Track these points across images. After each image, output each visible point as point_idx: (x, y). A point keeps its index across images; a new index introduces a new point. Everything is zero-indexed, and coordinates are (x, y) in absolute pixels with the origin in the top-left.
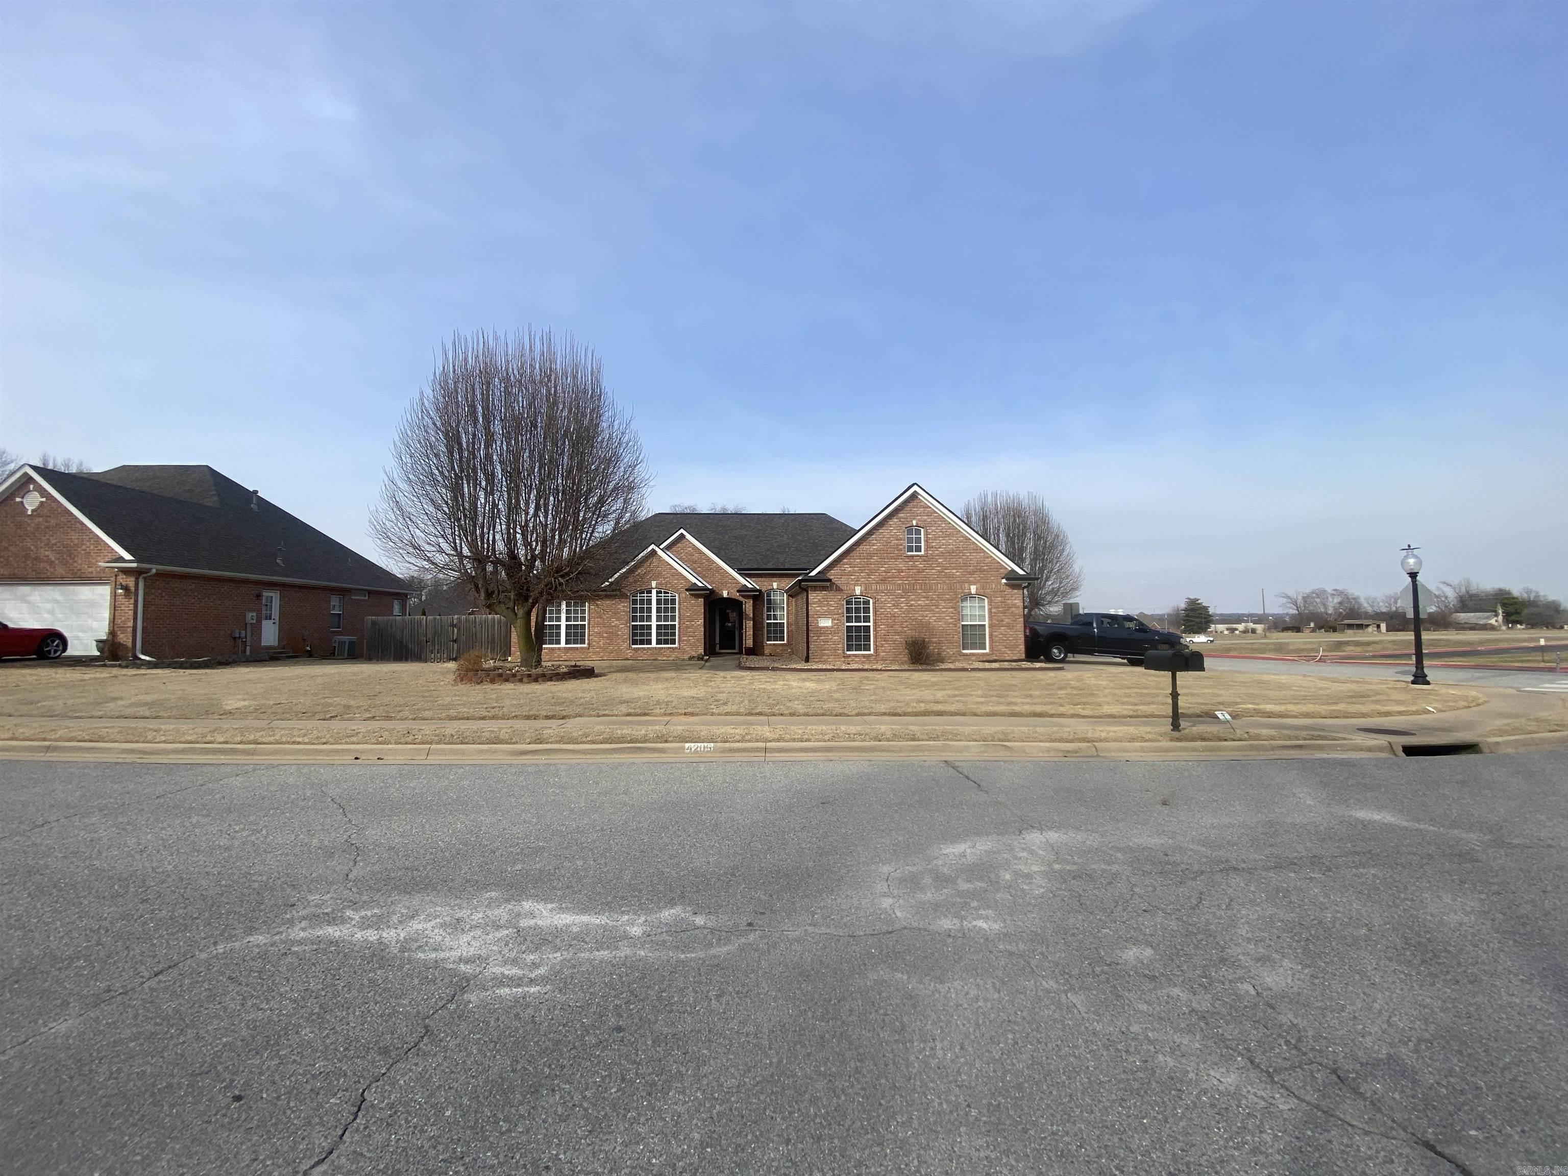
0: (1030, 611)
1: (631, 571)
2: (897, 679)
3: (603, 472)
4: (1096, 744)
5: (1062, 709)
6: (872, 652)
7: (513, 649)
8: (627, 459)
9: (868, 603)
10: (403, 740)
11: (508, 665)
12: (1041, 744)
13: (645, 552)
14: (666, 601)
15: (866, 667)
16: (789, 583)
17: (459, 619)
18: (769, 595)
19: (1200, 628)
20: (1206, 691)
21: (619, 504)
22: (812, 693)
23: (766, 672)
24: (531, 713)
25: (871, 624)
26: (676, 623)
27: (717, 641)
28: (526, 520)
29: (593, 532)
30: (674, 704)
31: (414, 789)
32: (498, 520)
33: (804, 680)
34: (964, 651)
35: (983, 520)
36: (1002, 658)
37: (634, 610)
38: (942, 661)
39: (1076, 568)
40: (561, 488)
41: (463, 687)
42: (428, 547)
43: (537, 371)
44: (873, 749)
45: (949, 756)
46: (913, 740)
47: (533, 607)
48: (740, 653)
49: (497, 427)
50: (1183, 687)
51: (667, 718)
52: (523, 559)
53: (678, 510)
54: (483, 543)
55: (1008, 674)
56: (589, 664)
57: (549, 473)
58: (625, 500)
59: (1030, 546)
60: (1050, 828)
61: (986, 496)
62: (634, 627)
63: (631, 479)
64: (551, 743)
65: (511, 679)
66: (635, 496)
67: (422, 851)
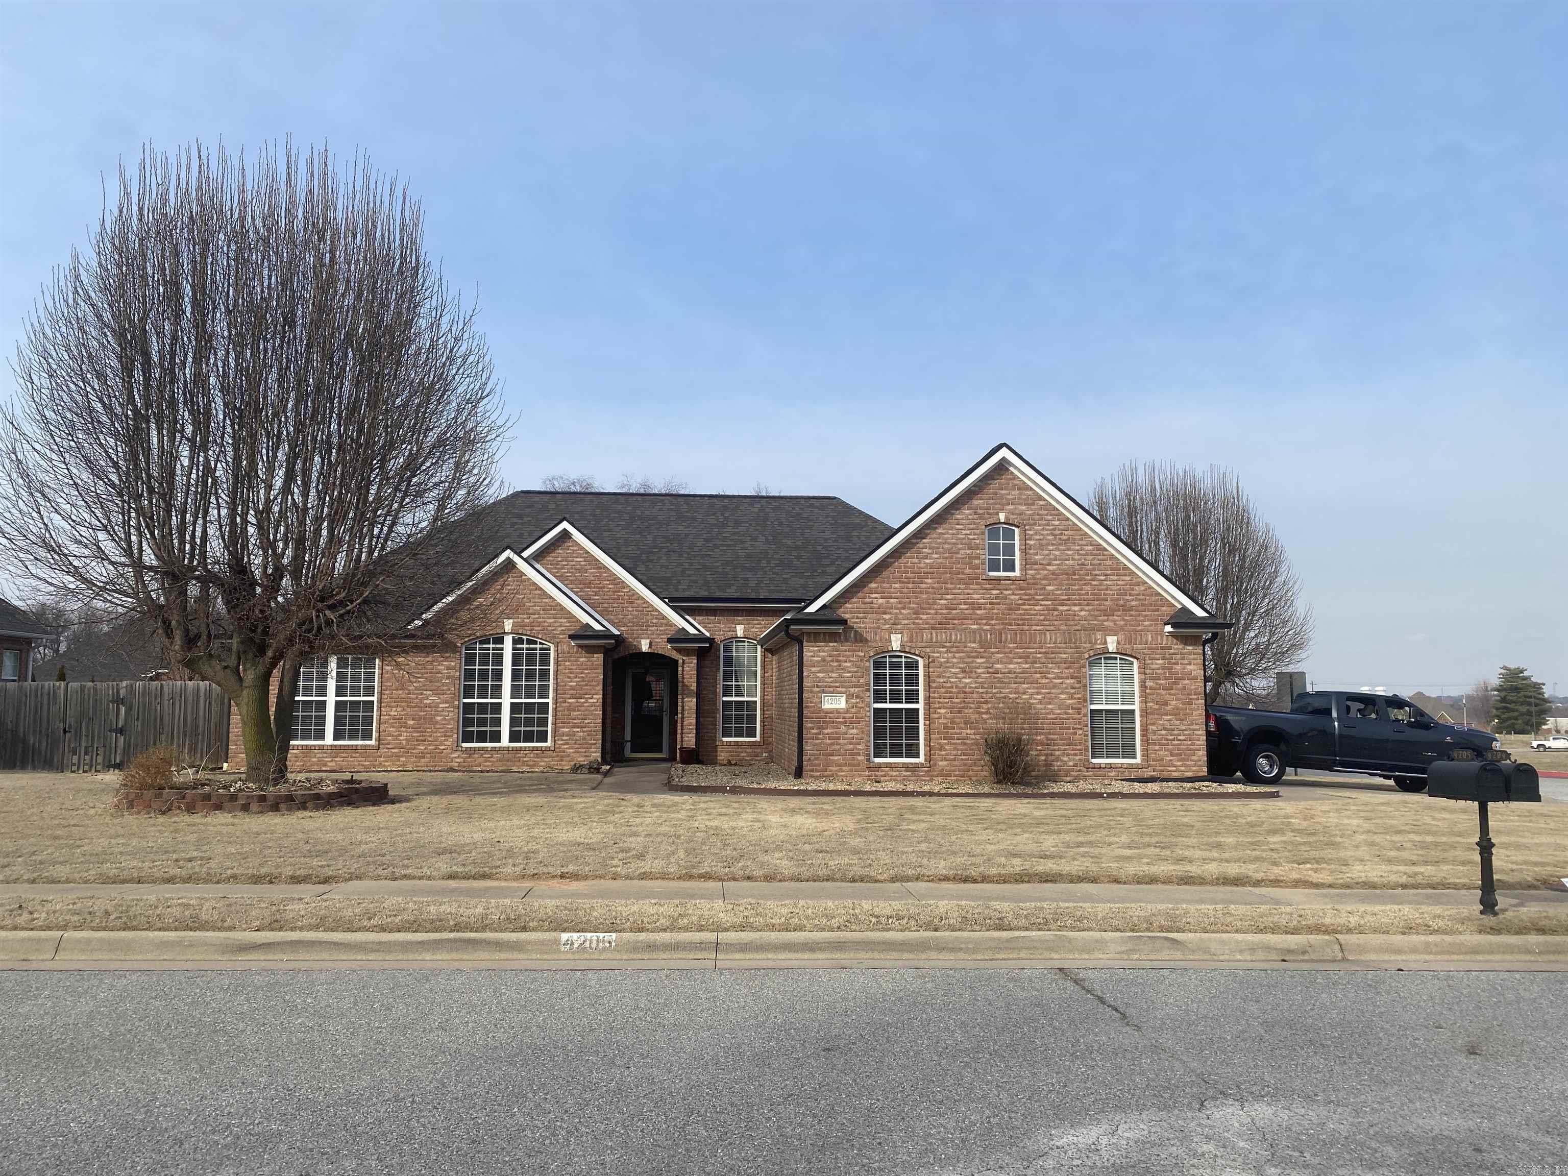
0: (1217, 686)
1: (464, 600)
2: (968, 812)
3: (417, 411)
4: (1339, 936)
5: (1276, 871)
6: (921, 759)
7: (232, 747)
8: (463, 387)
9: (912, 665)
10: (8, 922)
11: (223, 778)
12: (1239, 937)
13: (493, 564)
14: (531, 659)
15: (910, 787)
16: (765, 626)
17: (131, 689)
18: (728, 649)
19: (1527, 723)
20: (1544, 839)
21: (446, 472)
22: (807, 838)
23: (719, 797)
24: (263, 871)
25: (920, 706)
26: (550, 701)
27: (628, 736)
28: (268, 500)
29: (394, 523)
30: (540, 857)
31: (27, 1018)
32: (213, 499)
33: (794, 811)
34: (1094, 761)
35: (1130, 515)
36: (1165, 775)
37: (469, 675)
38: (1055, 778)
39: (1300, 606)
40: (335, 440)
41: (131, 820)
42: (74, 548)
43: (299, 224)
44: (922, 946)
45: (1070, 961)
46: (1000, 928)
47: (274, 665)
48: (672, 759)
49: (220, 325)
50: (1499, 832)
51: (527, 884)
52: (257, 574)
53: (559, 486)
54: (182, 542)
55: (1177, 803)
56: (379, 778)
57: (315, 411)
58: (457, 464)
59: (1215, 566)
60: (1260, 1097)
61: (1133, 471)
62: (468, 708)
63: (470, 425)
64: (301, 929)
65: (227, 805)
66: (477, 458)
67: (36, 1141)
